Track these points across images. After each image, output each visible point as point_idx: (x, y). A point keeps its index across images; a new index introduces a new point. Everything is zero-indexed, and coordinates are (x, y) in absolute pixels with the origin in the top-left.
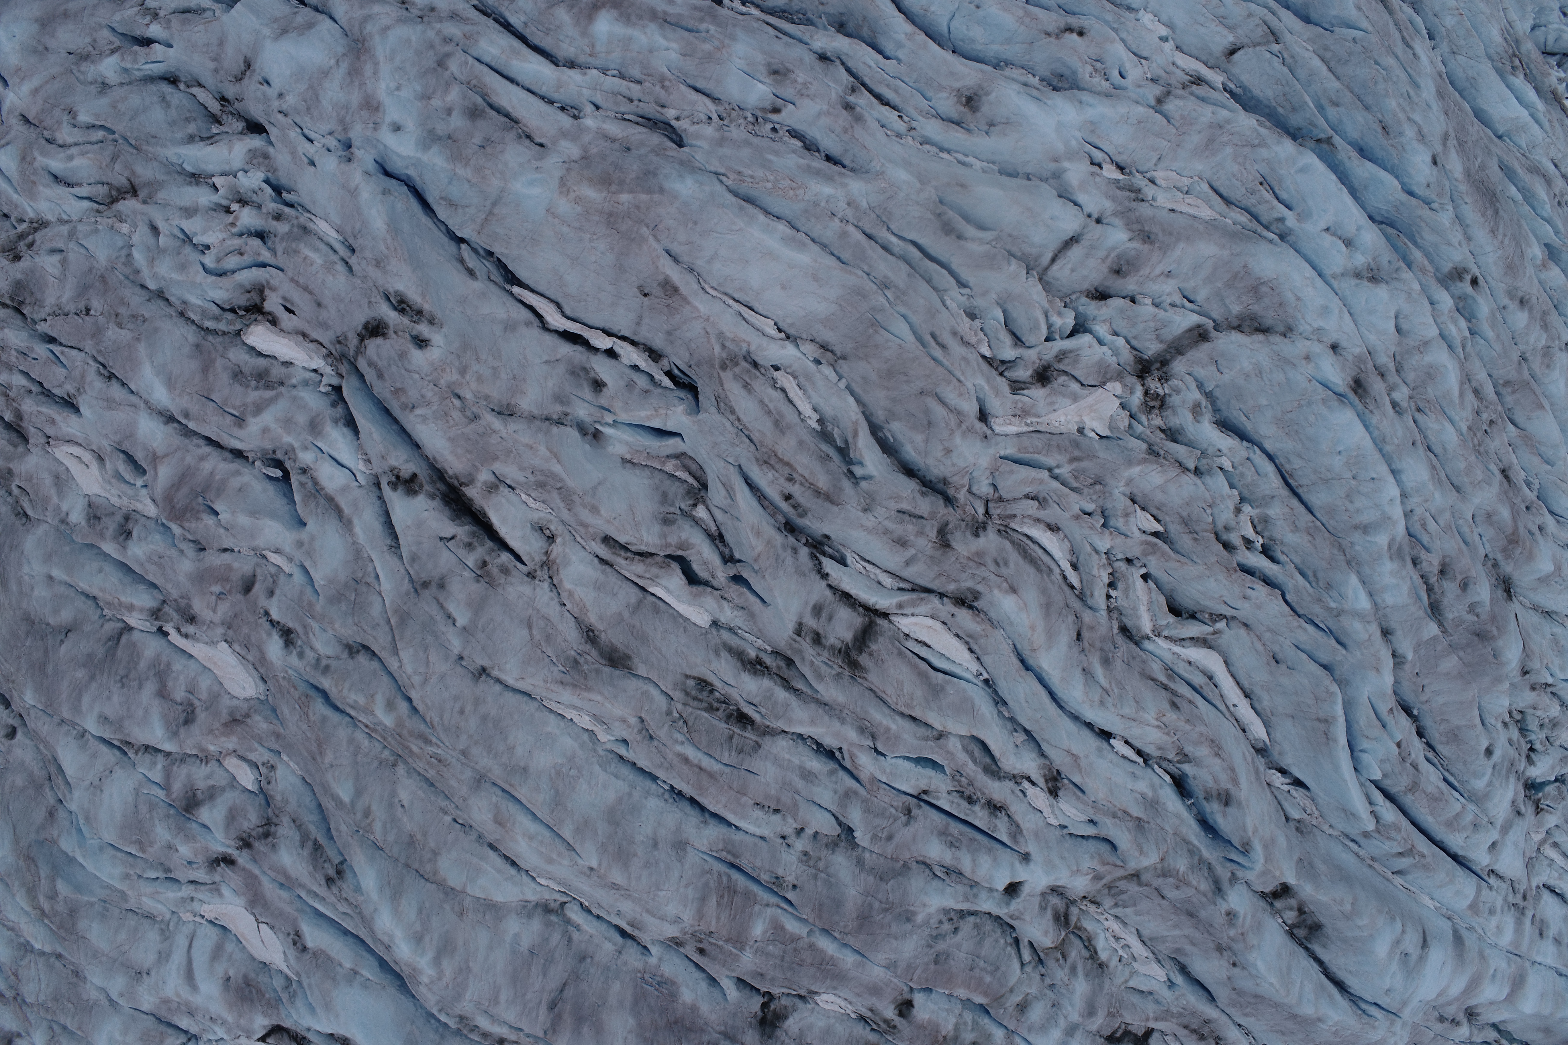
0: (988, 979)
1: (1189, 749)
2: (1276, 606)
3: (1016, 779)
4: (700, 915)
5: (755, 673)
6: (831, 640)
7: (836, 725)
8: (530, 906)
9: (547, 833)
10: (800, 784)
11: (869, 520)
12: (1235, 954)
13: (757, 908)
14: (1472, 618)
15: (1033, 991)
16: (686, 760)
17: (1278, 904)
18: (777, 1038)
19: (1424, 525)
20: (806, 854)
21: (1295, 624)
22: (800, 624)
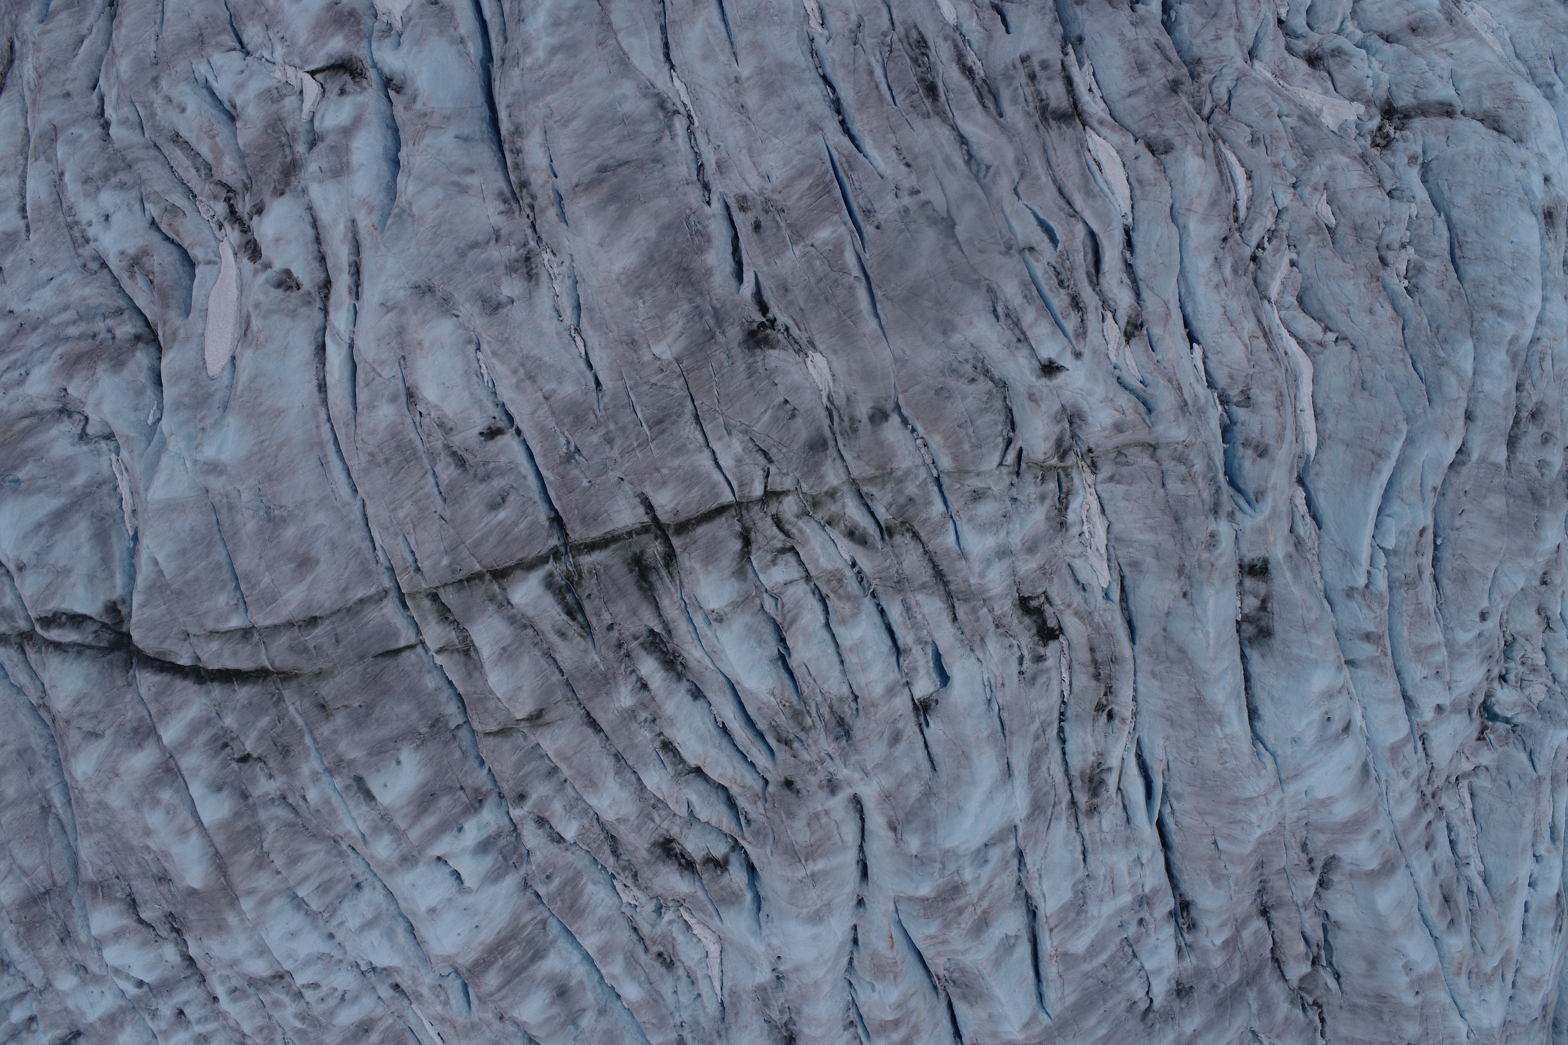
0: (967, 447)
1: (1255, 392)
2: (1392, 332)
3: (1105, 303)
4: (789, 184)
5: (963, 73)
6: (1042, 88)
7: (1003, 140)
8: (652, 90)
9: (724, 33)
10: (940, 164)
11: (1130, 32)
12: (1191, 586)
13: (836, 217)
14: (1535, 472)
15: (996, 490)
16: (871, 73)
17: (1249, 582)
18: (754, 355)
19: (1542, 359)
20: (906, 210)
21: (1400, 356)
22: (1028, 57)
